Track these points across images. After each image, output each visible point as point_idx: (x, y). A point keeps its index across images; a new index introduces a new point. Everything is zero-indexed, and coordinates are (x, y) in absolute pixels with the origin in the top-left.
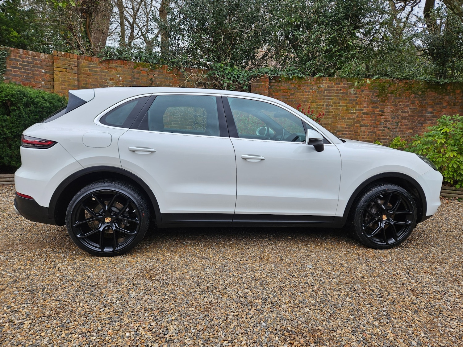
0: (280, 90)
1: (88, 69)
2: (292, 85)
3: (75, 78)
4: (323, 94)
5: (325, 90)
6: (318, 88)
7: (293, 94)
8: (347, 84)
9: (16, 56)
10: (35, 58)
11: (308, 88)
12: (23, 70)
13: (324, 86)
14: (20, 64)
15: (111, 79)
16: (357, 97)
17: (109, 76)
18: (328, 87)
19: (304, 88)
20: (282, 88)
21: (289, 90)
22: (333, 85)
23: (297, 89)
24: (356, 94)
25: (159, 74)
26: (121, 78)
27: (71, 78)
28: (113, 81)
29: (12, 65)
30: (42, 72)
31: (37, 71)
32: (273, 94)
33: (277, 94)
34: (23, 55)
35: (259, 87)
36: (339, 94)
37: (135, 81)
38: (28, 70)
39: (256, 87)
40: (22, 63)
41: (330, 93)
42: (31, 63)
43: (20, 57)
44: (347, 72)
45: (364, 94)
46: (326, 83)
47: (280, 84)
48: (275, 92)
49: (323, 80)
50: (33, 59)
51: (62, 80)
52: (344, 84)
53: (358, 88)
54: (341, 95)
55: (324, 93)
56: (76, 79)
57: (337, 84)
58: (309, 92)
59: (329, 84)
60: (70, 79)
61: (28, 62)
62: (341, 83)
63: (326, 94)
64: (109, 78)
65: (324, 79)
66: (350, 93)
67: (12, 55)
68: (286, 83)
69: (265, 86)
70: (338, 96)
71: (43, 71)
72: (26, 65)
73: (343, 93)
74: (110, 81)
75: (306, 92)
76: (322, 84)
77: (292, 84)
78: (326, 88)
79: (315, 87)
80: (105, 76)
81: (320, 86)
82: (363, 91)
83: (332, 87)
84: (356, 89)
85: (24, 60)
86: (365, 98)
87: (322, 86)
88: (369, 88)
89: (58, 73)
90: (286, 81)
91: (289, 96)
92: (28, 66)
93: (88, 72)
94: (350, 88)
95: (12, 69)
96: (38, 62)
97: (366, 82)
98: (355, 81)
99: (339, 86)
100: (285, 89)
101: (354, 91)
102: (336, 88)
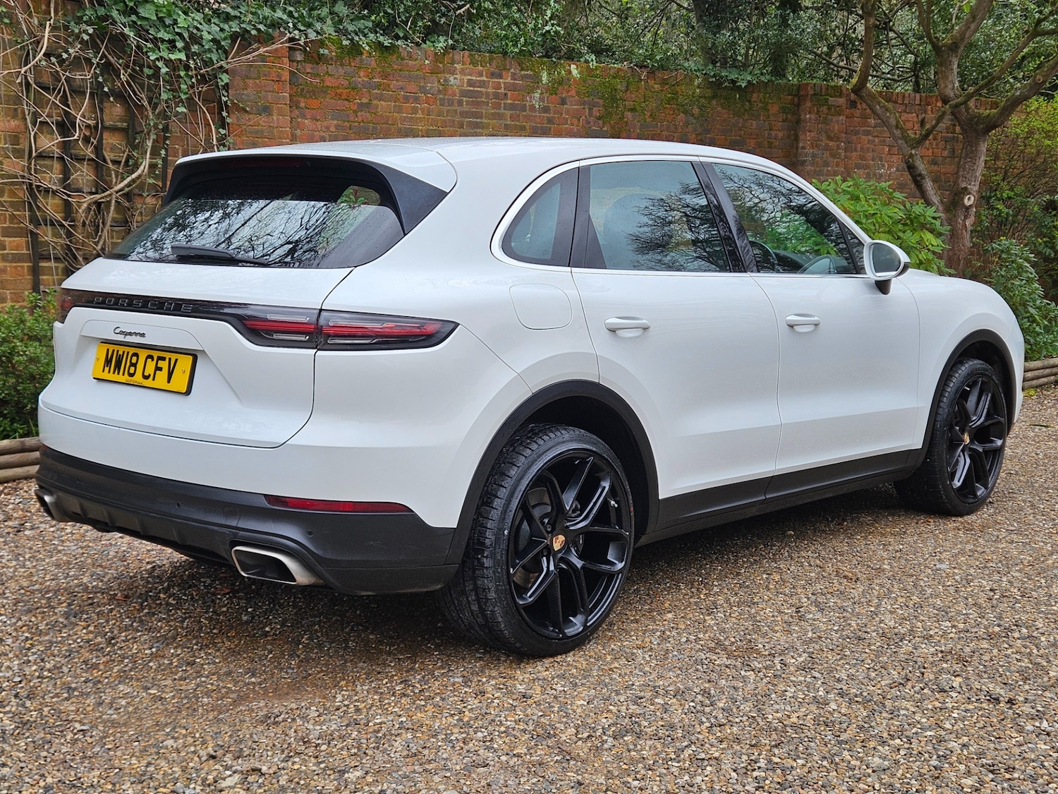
0: (324, 90)
2: (362, 74)
4: (459, 109)
5: (464, 93)
6: (441, 87)
7: (368, 105)
8: (523, 77)
11: (412, 87)
13: (458, 82)
16: (550, 121)
18: (470, 83)
19: (400, 83)
20: (329, 82)
21: (353, 89)
22: (485, 78)
23: (378, 86)
24: (546, 110)
32: (302, 105)
33: (314, 103)
35: (259, 78)
36: (502, 111)
39: (247, 77)
41: (478, 104)
44: (522, 40)
45: (568, 112)
46: (463, 72)
47: (322, 68)
48: (305, 97)
49: (453, 62)
52: (514, 77)
53: (553, 89)
54: (508, 113)
55: (460, 103)
57: (493, 75)
58: (416, 100)
59: (471, 75)
62: (504, 73)
63: (465, 108)
65: (457, 56)
66: (532, 107)
68: (342, 65)
69: (279, 76)
70: (501, 116)
73: (512, 107)
75: (406, 99)
76: (453, 73)
77: (359, 68)
78: (466, 88)
79: (433, 85)
81: (446, 80)
82: (563, 102)
83: (482, 84)
84: (546, 95)
86: (572, 124)
87: (452, 78)
88: (578, 93)
90: (339, 58)
91: (355, 112)
94: (532, 91)
97: (570, 72)
98: (543, 69)
99: (499, 83)
100: (338, 88)
101: (542, 99)
102: (493, 88)
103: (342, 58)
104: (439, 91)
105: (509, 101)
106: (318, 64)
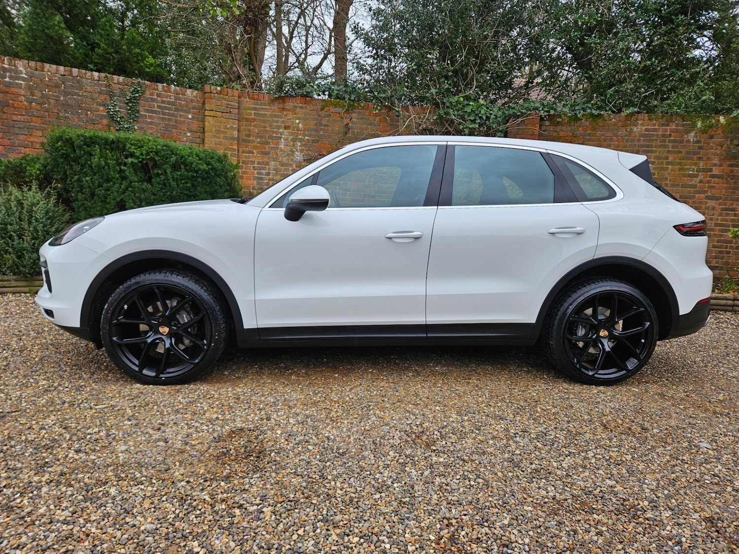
0: (559, 138)
1: (253, 112)
2: (580, 129)
3: (235, 126)
4: (637, 143)
5: (641, 135)
6: (627, 133)
8: (683, 125)
9: (152, 94)
10: (179, 97)
11: (610, 134)
12: (161, 116)
13: (638, 130)
14: (158, 107)
15: (286, 128)
16: (700, 148)
17: (283, 122)
18: (646, 130)
19: (603, 133)
20: (562, 134)
21: (575, 137)
22: (657, 127)
23: (589, 135)
24: (698, 142)
25: (359, 117)
26: (300, 125)
27: (228, 126)
28: (289, 131)
29: (147, 108)
30: (189, 118)
31: (181, 116)
34: (163, 93)
35: (523, 134)
36: (667, 143)
37: (321, 129)
38: (169, 115)
39: (517, 134)
40: (160, 104)
41: (651, 140)
42: (173, 104)
43: (158, 95)
44: (683, 105)
45: (714, 143)
46: (642, 125)
47: (559, 128)
49: (637, 120)
50: (176, 99)
51: (216, 130)
52: (677, 125)
53: (703, 131)
54: (671, 145)
55: (639, 141)
56: (235, 128)
57: (663, 125)
58: (611, 140)
59: (648, 126)
60: (228, 128)
61: (169, 103)
62: (671, 123)
63: (642, 143)
64: (283, 126)
65: (640, 116)
66: (688, 141)
67: (147, 92)
68: (570, 126)
69: (533, 132)
70: (665, 146)
71: (190, 116)
72: (166, 108)
73: (674, 141)
74: (285, 131)
76: (636, 125)
77: (579, 126)
78: (643, 132)
79: (622, 132)
80: (277, 122)
81: (631, 129)
82: (711, 137)
83: (655, 130)
84: (699, 134)
85: (165, 99)
86: (716, 149)
87: (635, 128)
88: (723, 132)
89: (211, 119)
90: (569, 122)
92: (169, 109)
93: (253, 116)
94: (689, 132)
95: (147, 114)
96: (183, 103)
97: (719, 120)
98: (698, 120)
99: (667, 129)
100: (566, 136)
101: (695, 136)
102: (662, 132)
103: (570, 123)
104: (626, 135)
105: (672, 138)
106: (557, 126)
